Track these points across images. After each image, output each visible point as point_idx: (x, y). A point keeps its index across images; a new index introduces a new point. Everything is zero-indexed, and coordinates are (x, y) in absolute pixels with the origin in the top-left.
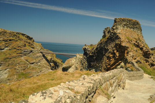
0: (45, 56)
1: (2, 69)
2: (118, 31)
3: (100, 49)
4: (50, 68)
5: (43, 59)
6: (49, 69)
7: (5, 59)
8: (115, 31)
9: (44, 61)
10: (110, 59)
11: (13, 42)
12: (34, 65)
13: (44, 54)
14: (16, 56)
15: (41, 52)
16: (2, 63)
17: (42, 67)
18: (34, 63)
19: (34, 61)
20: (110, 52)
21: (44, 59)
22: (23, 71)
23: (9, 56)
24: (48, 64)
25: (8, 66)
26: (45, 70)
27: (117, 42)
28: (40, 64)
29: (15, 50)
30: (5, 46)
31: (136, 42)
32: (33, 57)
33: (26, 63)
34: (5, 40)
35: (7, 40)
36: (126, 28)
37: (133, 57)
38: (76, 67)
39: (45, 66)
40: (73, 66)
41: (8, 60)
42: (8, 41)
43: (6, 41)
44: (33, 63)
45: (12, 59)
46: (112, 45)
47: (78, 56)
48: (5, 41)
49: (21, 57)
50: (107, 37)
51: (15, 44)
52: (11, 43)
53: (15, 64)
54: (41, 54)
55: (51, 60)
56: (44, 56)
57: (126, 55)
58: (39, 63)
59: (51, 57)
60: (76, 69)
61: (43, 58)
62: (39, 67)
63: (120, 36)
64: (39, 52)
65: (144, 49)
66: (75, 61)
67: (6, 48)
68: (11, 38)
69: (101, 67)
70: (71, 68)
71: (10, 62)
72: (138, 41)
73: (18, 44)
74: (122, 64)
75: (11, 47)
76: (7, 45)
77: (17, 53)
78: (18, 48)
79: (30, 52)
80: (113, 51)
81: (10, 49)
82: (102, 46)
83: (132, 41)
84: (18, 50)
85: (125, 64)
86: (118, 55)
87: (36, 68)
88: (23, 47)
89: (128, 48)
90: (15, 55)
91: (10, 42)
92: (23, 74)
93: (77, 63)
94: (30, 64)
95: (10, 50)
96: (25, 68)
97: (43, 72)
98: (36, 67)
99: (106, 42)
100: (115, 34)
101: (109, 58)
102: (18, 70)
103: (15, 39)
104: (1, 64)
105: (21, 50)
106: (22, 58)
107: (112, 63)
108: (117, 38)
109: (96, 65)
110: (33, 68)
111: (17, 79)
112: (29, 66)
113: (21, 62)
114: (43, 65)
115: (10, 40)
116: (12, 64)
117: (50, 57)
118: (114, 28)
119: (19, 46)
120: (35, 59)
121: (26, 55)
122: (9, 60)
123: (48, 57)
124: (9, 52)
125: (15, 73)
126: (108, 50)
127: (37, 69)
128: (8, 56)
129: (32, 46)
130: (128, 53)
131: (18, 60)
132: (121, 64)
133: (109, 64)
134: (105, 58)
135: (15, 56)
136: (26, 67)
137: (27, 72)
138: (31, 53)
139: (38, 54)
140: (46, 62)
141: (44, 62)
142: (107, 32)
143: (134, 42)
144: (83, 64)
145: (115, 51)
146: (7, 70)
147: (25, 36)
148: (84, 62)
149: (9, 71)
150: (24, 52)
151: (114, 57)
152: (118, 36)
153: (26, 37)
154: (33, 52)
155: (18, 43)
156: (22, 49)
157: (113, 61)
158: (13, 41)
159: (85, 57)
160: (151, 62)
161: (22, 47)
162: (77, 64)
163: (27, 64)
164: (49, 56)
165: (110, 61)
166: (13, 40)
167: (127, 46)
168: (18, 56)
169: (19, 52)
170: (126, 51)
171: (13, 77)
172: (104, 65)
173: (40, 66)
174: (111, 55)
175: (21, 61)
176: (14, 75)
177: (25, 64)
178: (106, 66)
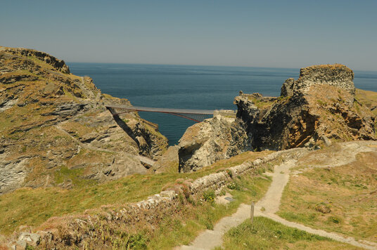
0: (121, 117)
1: (8, 162)
2: (306, 91)
3: (278, 115)
4: (136, 150)
5: (115, 127)
6: (134, 153)
7: (13, 133)
8: (301, 90)
9: (119, 133)
10: (295, 132)
11: (27, 83)
12: (94, 144)
13: (117, 112)
14: (42, 123)
15: (108, 108)
16: (6, 143)
17: (116, 149)
18: (94, 139)
19: (93, 134)
20: (294, 122)
21: (119, 128)
22: (64, 163)
23: (21, 124)
24: (131, 140)
25: (24, 150)
26: (126, 157)
27: (304, 108)
28: (108, 141)
29: (35, 106)
30: (7, 95)
31: (334, 106)
32: (89, 122)
33: (71, 141)
34: (4, 79)
35: (10, 79)
36: (319, 83)
37: (325, 131)
38: (216, 146)
39: (123, 145)
40: (207, 144)
41: (20, 135)
42: (13, 80)
43: (7, 80)
44: (89, 141)
45: (31, 132)
46: (297, 111)
47: (219, 117)
48: (4, 83)
49: (55, 124)
50: (289, 97)
51: (32, 89)
52: (21, 87)
53: (42, 146)
54: (108, 114)
55: (138, 129)
56: (116, 118)
57: (316, 127)
58: (107, 139)
59: (136, 119)
60: (217, 151)
61: (116, 124)
62: (106, 150)
63: (308, 99)
64: (104, 107)
65: (350, 113)
66: (210, 129)
67: (11, 102)
68: (20, 72)
69: (281, 145)
70: (201, 149)
71: (27, 140)
72: (337, 104)
73: (41, 88)
74: (312, 140)
75: (22, 97)
76: (11, 94)
77: (44, 115)
78: (44, 100)
79: (79, 110)
80: (299, 120)
81: (21, 103)
82: (282, 111)
83: (326, 105)
84: (44, 104)
85: (315, 140)
86: (305, 127)
87: (100, 153)
88: (58, 96)
89: (318, 117)
90: (37, 119)
91: (18, 83)
92: (67, 172)
93: (218, 134)
94: (83, 142)
95: (22, 106)
96: (69, 155)
97: (119, 161)
98: (99, 149)
99: (288, 105)
100: (301, 94)
101: (292, 131)
102: (50, 160)
103: (30, 74)
104: (5, 147)
105: (51, 104)
106: (59, 127)
107: (297, 138)
108: (304, 102)
109: (271, 142)
110: (92, 155)
111: (53, 184)
112: (79, 150)
113: (56, 138)
114: (118, 145)
115: (18, 78)
116: (34, 145)
117: (134, 120)
118: (300, 85)
119: (46, 95)
120: (95, 128)
121: (67, 119)
122: (23, 133)
123: (128, 121)
124: (19, 111)
125: (44, 170)
126: (291, 118)
127: (103, 154)
128: (19, 123)
129: (76, 91)
130: (318, 124)
131: (48, 133)
132: (310, 140)
133: (293, 141)
134: (287, 131)
135: (39, 124)
136: (74, 152)
137: (76, 164)
138: (81, 111)
139: (101, 115)
140: (124, 134)
141: (118, 136)
142: (289, 87)
143: (330, 107)
144: (236, 139)
145: (302, 121)
146: (23, 161)
147: (45, 58)
148: (240, 134)
149: (28, 165)
150: (63, 109)
151: (300, 129)
152: (304, 99)
153: (48, 61)
154: (87, 109)
155: (41, 84)
156: (56, 102)
157: (298, 135)
158: (26, 79)
159: (242, 122)
160: (364, 134)
161: (53, 95)
162: (218, 138)
163: (73, 144)
164: (132, 117)
165: (294, 136)
166: (26, 76)
167: (317, 115)
168: (47, 122)
169: (48, 110)
170: (316, 122)
171: (42, 181)
172: (286, 142)
173: (109, 146)
174: (296, 127)
175: (56, 135)
176: (42, 174)
177: (68, 144)
178: (289, 143)
